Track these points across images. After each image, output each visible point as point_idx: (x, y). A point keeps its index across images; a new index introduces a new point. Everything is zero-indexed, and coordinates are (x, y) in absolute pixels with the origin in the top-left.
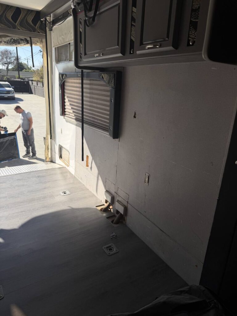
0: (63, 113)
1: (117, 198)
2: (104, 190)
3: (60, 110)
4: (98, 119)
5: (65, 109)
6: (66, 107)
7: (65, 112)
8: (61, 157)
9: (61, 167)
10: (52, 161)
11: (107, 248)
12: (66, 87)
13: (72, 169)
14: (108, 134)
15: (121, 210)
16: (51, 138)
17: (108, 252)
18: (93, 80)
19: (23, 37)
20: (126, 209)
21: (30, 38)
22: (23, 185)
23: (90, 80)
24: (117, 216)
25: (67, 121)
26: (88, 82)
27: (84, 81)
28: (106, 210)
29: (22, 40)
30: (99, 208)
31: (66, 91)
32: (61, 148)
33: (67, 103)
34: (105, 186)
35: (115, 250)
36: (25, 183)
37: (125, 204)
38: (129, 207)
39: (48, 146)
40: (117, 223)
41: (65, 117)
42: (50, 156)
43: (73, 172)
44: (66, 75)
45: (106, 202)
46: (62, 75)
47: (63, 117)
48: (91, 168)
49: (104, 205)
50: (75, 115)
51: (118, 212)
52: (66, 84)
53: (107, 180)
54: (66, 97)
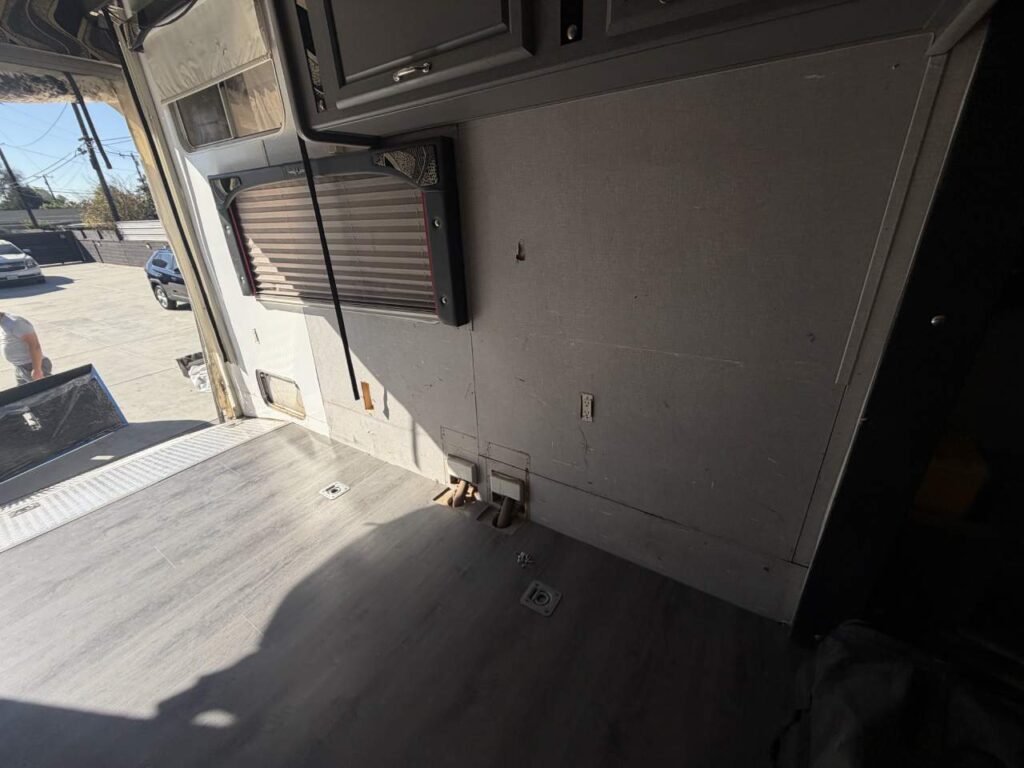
0: (252, 286)
1: (488, 467)
2: (446, 457)
3: (241, 280)
4: (383, 285)
5: (255, 275)
6: (258, 270)
7: (258, 283)
8: (269, 400)
9: (282, 424)
10: (243, 415)
11: (530, 597)
12: (243, 216)
13: (316, 423)
15: (512, 491)
16: (226, 359)
17: (539, 608)
20: (525, 488)
24: (502, 508)
25: (268, 307)
28: (462, 501)
30: (444, 501)
31: (245, 226)
32: (263, 379)
33: (260, 259)
34: (443, 448)
35: (550, 594)
37: (522, 475)
38: (532, 478)
39: (221, 380)
40: (507, 524)
41: (262, 297)
42: (233, 405)
43: (323, 430)
44: (239, 179)
45: (454, 480)
46: (226, 182)
47: (252, 298)
48: (386, 412)
49: (448, 489)
50: (295, 286)
51: (497, 497)
52: (241, 206)
53: (447, 432)
54: (250, 243)
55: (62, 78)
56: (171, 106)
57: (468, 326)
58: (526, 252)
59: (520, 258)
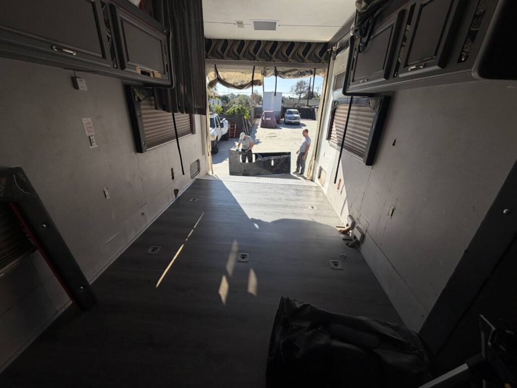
0: (329, 137)
1: (357, 225)
2: (348, 214)
3: (327, 134)
4: (356, 145)
5: (331, 134)
6: (332, 132)
7: (331, 136)
8: (319, 177)
9: (317, 185)
10: (312, 180)
11: (333, 262)
12: (336, 114)
13: (325, 190)
14: (362, 160)
15: (359, 236)
16: (315, 160)
17: (332, 265)
18: (361, 106)
19: (308, 69)
20: (363, 236)
21: (315, 69)
22: (283, 194)
23: (358, 106)
24: (354, 240)
25: (331, 145)
26: (356, 108)
27: (352, 108)
28: (345, 232)
29: (307, 72)
30: (339, 229)
31: (335, 117)
32: (321, 169)
33: (334, 129)
34: (349, 211)
35: (339, 267)
36: (285, 193)
37: (364, 232)
38: (367, 235)
39: (311, 166)
40: (352, 246)
41: (330, 142)
42: (311, 175)
43: (325, 192)
44: (338, 101)
45: (347, 225)
46: (335, 102)
47: (328, 141)
48: (341, 192)
49: (344, 228)
50: (338, 140)
51: (355, 237)
52: (337, 110)
53: (352, 206)
54: (334, 123)
55: (313, 70)
56: (335, 76)
57: (371, 167)
58: (396, 144)
59: (394, 145)
